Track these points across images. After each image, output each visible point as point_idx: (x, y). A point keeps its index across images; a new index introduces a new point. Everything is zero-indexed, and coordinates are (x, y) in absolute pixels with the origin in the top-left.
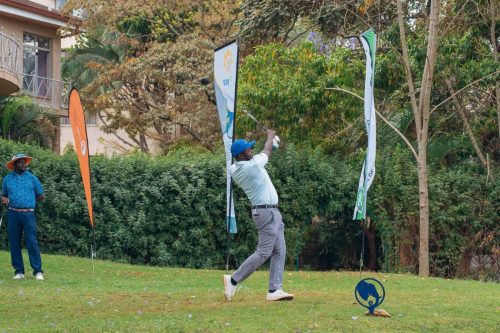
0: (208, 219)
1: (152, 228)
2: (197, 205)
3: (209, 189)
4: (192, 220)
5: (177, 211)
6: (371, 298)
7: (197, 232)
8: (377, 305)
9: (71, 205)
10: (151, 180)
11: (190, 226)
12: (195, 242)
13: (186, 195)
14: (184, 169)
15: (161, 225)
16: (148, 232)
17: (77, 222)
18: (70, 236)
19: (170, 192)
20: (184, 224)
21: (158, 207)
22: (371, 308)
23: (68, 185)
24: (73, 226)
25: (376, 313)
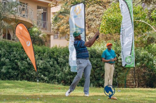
6: (110, 93)
8: (112, 95)
25: (112, 98)
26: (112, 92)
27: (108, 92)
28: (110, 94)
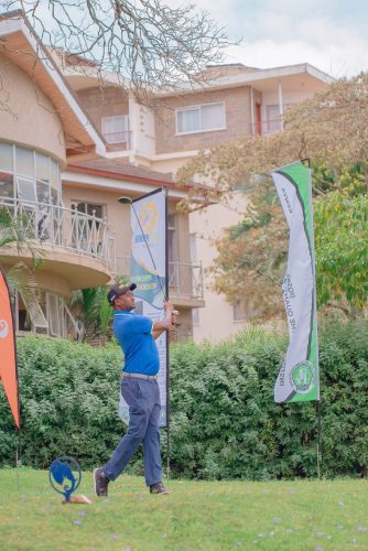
0: (264, 418)
1: (198, 432)
2: (249, 401)
3: (264, 381)
4: (245, 420)
5: (227, 410)
6: (67, 482)
7: (251, 435)
8: (72, 490)
9: (102, 410)
10: (195, 373)
11: (244, 428)
12: (251, 448)
13: (236, 389)
14: (235, 357)
15: (210, 428)
16: (195, 438)
17: (112, 430)
18: (102, 447)
19: (217, 387)
20: (236, 425)
21: (204, 406)
22: (67, 495)
23: (101, 386)
24: (106, 436)
25: (72, 500)
26: (73, 481)
27: (60, 481)
28: (66, 487)
